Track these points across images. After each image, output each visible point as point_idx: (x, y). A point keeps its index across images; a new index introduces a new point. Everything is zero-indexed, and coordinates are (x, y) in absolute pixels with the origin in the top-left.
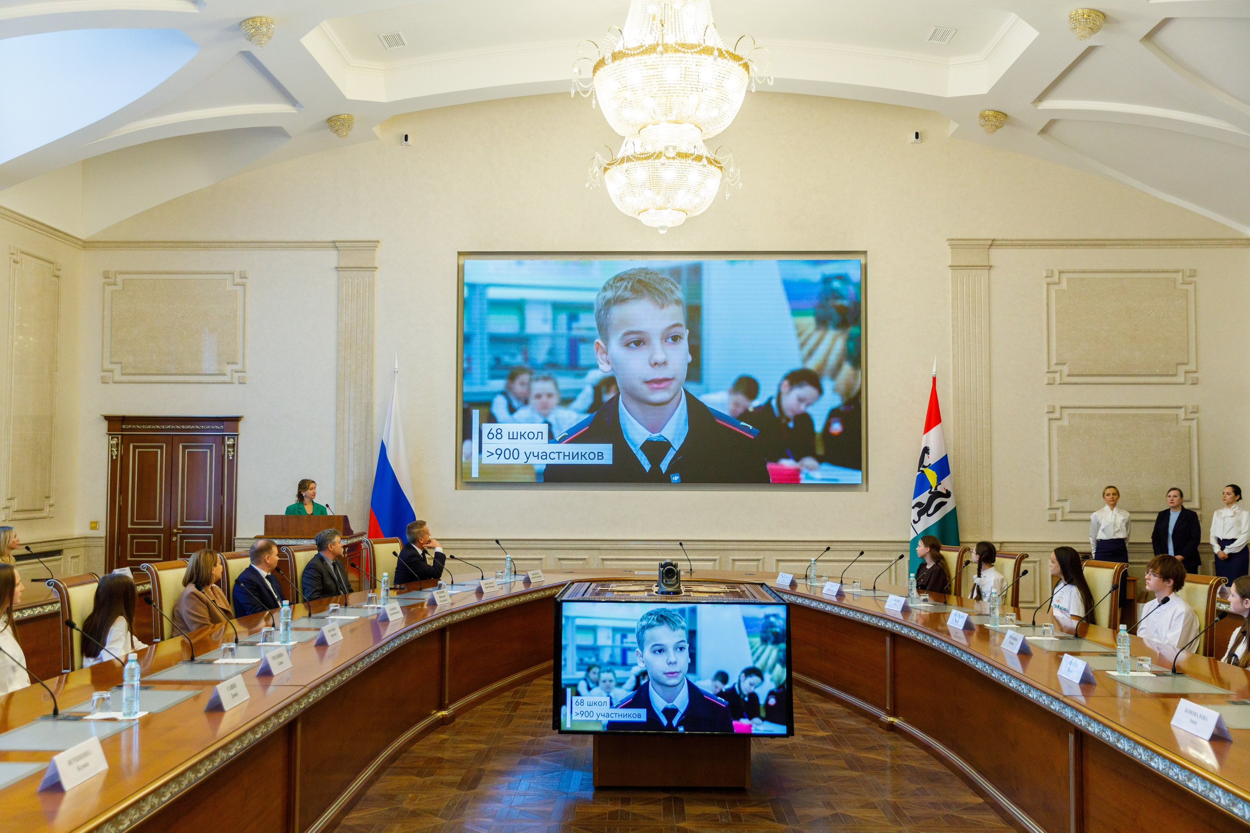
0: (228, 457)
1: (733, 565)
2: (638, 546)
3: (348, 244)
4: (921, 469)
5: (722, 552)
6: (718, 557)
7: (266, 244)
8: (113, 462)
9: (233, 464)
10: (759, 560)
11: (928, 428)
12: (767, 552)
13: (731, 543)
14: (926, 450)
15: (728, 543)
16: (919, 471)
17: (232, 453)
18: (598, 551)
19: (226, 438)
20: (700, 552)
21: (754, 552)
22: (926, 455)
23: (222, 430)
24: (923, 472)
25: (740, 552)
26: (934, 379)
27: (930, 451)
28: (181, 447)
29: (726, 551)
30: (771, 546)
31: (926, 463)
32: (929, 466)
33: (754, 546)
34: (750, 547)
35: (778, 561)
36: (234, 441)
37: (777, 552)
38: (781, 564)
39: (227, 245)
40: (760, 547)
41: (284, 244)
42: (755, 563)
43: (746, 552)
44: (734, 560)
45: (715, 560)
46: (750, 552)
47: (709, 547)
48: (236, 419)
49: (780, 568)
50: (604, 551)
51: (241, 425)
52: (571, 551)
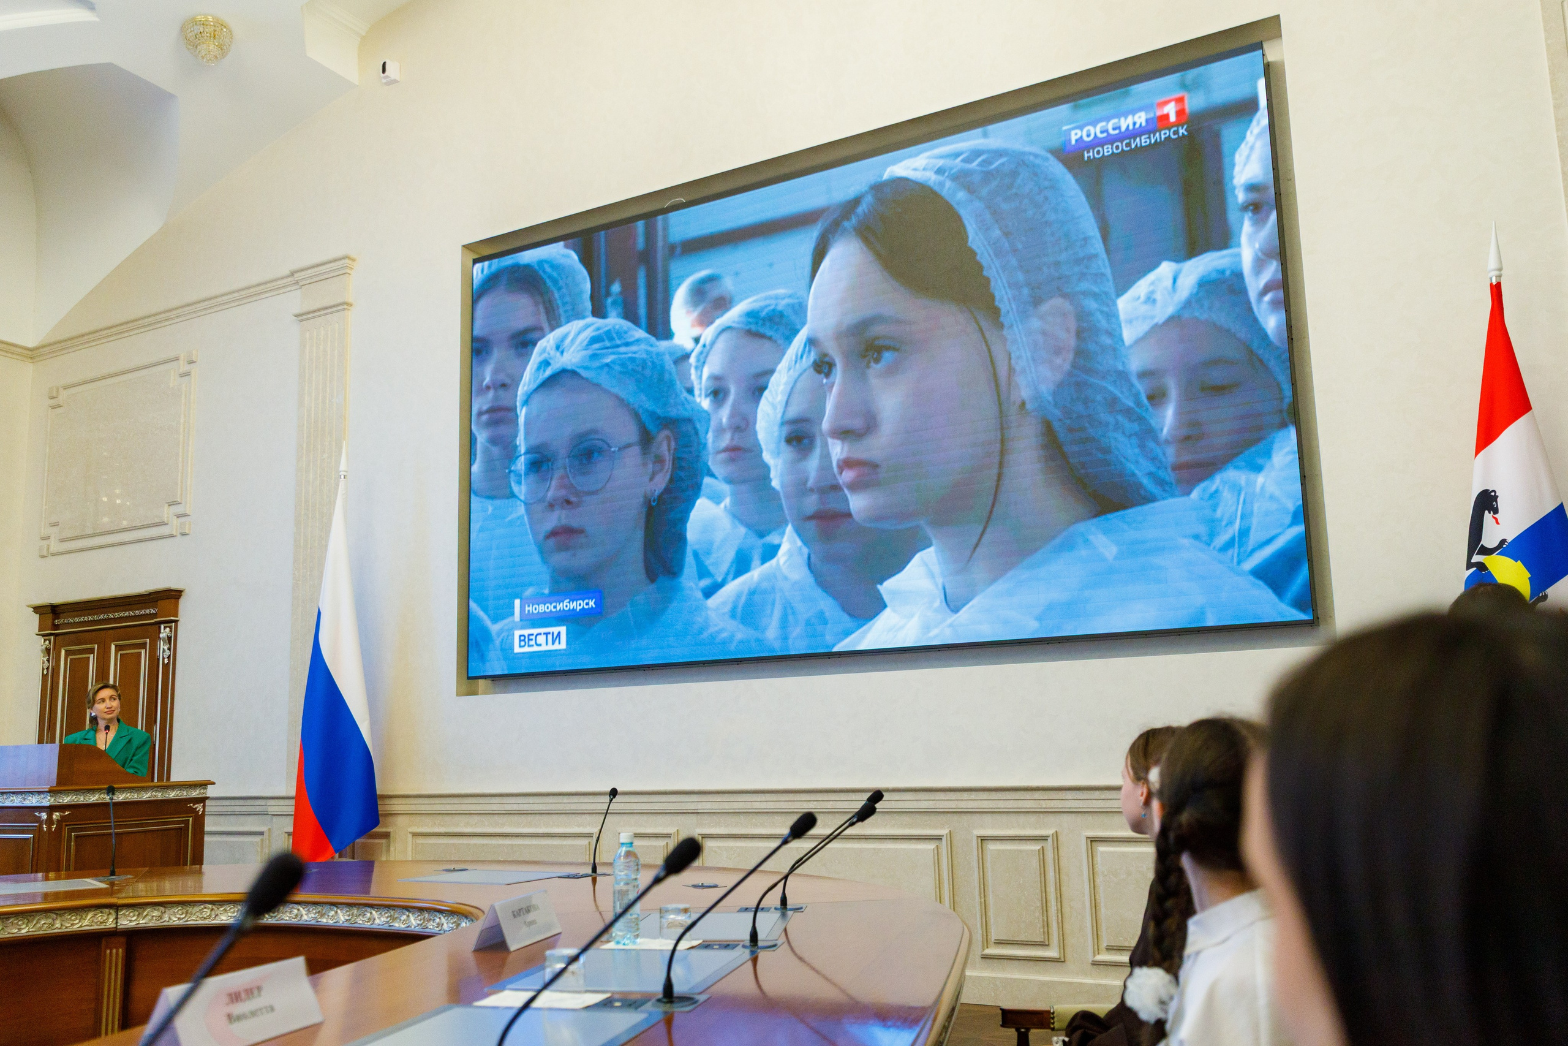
0: (164, 658)
1: (982, 850)
2: (771, 806)
3: (309, 271)
4: (1476, 558)
5: (956, 817)
6: (943, 832)
7: (215, 301)
8: (44, 677)
9: (170, 670)
10: (1044, 838)
11: (1487, 434)
12: (1065, 818)
13: (973, 795)
14: (1486, 502)
15: (965, 795)
16: (1469, 565)
17: (167, 653)
18: (694, 817)
19: (162, 627)
20: (906, 819)
21: (1033, 818)
22: (1488, 516)
23: (154, 616)
24: (1481, 567)
25: (998, 817)
26: (1496, 291)
27: (1501, 503)
28: (113, 647)
29: (965, 817)
30: (1072, 801)
31: (1489, 539)
32: (1502, 548)
33: (1028, 802)
34: (1020, 804)
35: (1094, 841)
36: (171, 631)
37: (1090, 818)
38: (1102, 849)
39: (173, 314)
40: (1044, 804)
41: (236, 295)
42: (1036, 847)
43: (1013, 818)
44: (983, 839)
45: (938, 838)
46: (1022, 819)
47: (924, 805)
48: (173, 596)
49: (1098, 859)
50: (706, 817)
51: (183, 603)
52: (645, 817)
